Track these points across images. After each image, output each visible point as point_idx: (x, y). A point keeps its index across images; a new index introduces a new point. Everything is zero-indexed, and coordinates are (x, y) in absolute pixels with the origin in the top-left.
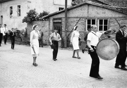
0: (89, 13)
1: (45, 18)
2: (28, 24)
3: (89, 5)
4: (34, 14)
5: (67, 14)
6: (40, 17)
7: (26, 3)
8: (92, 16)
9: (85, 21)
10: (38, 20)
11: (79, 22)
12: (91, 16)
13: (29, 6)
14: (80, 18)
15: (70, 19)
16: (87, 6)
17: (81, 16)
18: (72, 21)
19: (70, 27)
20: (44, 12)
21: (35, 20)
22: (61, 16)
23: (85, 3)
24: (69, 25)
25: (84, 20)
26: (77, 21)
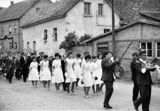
0: (144, 35)
1: (87, 43)
2: (66, 51)
3: (142, 24)
4: (73, 37)
5: (115, 37)
6: (81, 41)
7: (64, 25)
8: (147, 38)
9: (139, 45)
10: (79, 45)
11: (130, 47)
12: (145, 38)
13: (67, 28)
14: (132, 41)
15: (119, 43)
16: (140, 25)
17: (132, 39)
18: (121, 45)
19: (118, 53)
20: (86, 35)
21: (75, 46)
22: (108, 40)
23: (138, 23)
24: (118, 51)
25: (136, 43)
26: (128, 45)
